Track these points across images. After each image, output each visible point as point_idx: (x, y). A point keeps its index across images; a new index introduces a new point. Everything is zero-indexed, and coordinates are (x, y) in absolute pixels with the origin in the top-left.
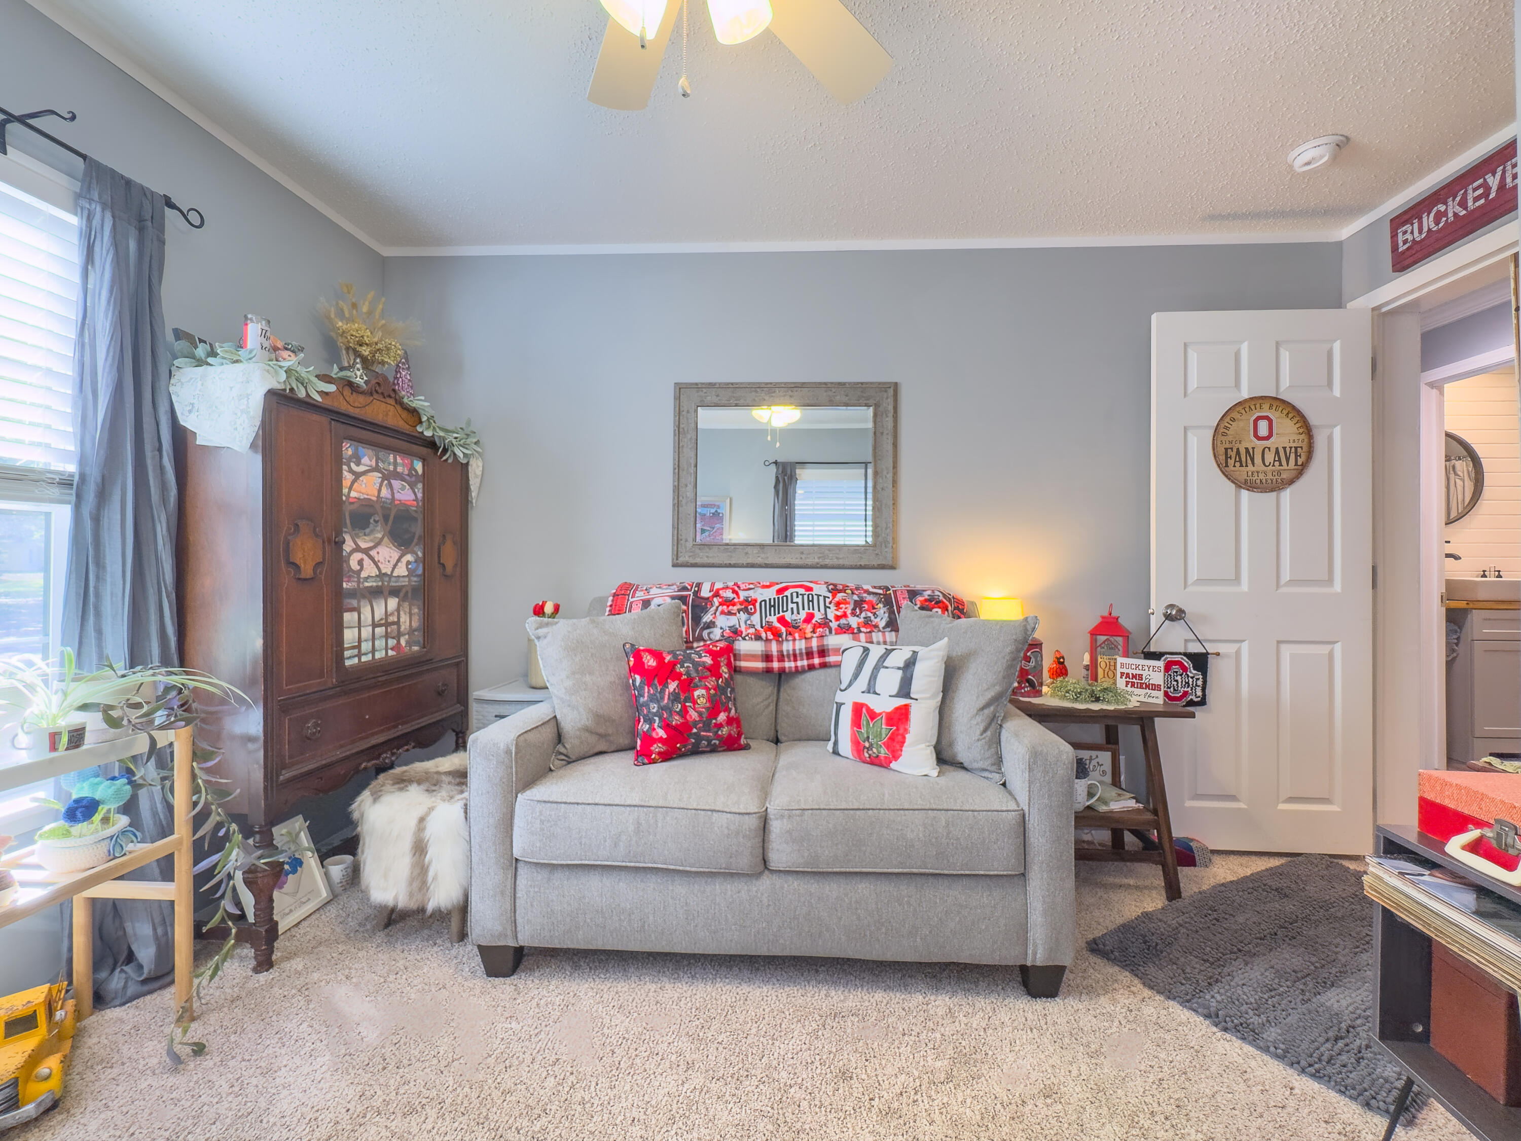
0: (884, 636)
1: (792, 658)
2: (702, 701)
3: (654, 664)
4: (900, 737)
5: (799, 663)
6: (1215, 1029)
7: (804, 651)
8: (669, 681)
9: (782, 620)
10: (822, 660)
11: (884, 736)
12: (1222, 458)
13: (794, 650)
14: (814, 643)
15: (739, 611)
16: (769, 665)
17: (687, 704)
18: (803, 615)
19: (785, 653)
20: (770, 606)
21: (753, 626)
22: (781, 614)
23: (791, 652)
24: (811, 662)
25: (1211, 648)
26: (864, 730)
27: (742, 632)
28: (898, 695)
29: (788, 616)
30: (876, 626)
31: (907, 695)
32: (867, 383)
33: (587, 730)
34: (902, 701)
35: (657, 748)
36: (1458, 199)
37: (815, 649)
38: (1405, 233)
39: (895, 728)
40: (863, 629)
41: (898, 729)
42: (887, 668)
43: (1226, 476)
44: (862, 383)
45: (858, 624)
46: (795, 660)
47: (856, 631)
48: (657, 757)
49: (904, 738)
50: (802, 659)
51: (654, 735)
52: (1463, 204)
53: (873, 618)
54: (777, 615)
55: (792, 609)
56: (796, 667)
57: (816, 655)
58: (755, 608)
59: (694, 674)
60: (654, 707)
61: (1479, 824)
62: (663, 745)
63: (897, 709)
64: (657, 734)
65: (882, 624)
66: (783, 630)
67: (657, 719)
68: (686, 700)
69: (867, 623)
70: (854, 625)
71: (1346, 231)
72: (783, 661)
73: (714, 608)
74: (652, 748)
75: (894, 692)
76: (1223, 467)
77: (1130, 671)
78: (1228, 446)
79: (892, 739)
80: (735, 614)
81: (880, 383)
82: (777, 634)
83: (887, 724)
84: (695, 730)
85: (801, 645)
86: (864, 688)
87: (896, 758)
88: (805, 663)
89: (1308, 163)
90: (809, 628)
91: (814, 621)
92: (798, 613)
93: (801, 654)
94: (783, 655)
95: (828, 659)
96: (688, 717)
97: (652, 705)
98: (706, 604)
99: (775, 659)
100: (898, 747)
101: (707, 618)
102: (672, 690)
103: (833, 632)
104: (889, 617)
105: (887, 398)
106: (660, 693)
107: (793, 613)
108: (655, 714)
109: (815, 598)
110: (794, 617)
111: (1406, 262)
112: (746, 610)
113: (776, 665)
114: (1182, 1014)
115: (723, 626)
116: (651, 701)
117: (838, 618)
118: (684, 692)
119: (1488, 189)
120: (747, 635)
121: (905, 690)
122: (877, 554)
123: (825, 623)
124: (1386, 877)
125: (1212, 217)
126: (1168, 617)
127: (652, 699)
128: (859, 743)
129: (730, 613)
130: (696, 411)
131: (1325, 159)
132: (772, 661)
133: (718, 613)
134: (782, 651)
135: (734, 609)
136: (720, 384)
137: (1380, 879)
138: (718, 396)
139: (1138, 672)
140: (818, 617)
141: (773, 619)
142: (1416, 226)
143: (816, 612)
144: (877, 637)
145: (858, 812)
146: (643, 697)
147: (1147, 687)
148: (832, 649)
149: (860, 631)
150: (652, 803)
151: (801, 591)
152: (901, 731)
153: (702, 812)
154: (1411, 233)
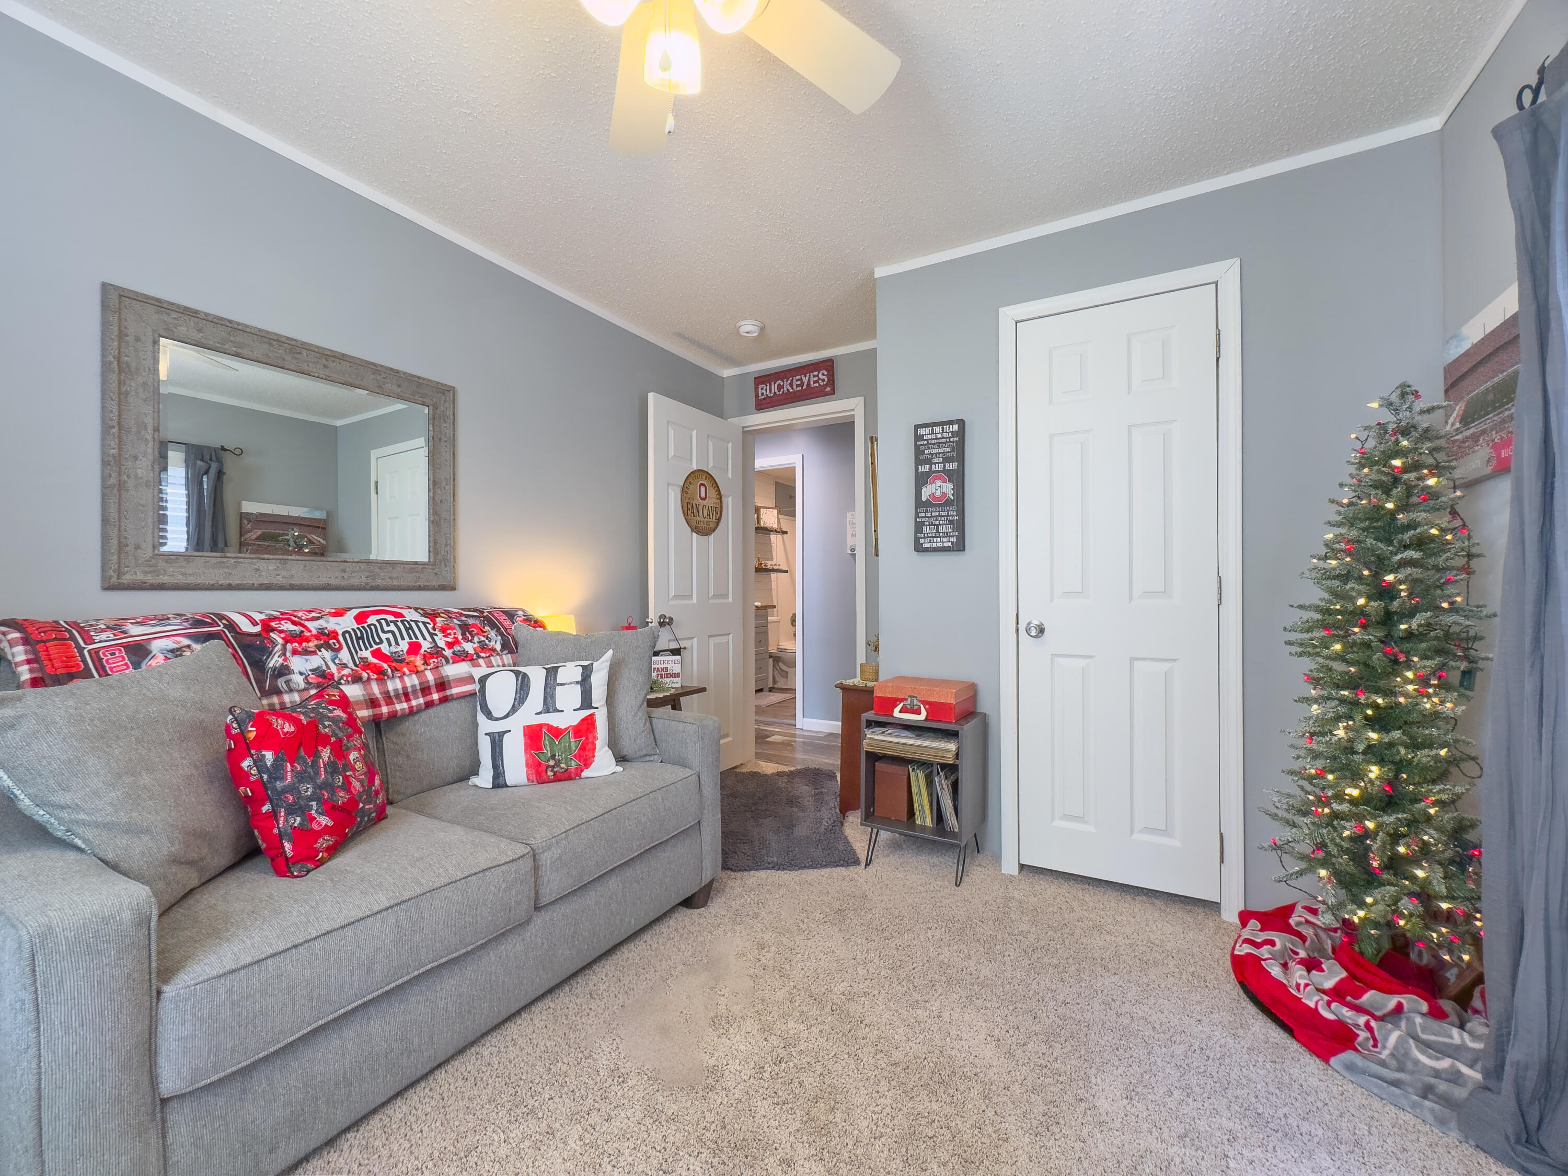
0: (502, 659)
1: (403, 699)
2: (358, 765)
3: (292, 729)
4: (590, 745)
5: (414, 703)
6: (779, 872)
7: (418, 687)
8: (320, 748)
9: (377, 654)
10: (442, 694)
11: (574, 748)
12: (686, 509)
13: (405, 688)
14: (430, 677)
15: (319, 647)
16: (377, 711)
17: (348, 773)
18: (404, 646)
19: (392, 694)
20: (358, 639)
21: (345, 666)
22: (375, 647)
23: (401, 692)
24: (428, 698)
25: (683, 644)
26: (547, 751)
27: (332, 675)
28: (582, 708)
29: (385, 648)
30: (494, 650)
31: (590, 707)
32: (424, 379)
33: (175, 860)
34: (586, 713)
35: (323, 842)
36: (789, 381)
37: (432, 683)
38: (762, 389)
39: (584, 738)
40: (482, 655)
41: (587, 738)
42: (563, 684)
43: (687, 522)
44: (419, 378)
45: (475, 649)
46: (408, 699)
47: (475, 657)
48: (325, 855)
49: (594, 745)
50: (416, 698)
51: (315, 826)
52: (791, 385)
53: (487, 642)
54: (370, 649)
55: (388, 639)
56: (411, 708)
57: (433, 689)
58: (338, 641)
59: (341, 735)
60: (307, 789)
61: (902, 700)
62: (331, 835)
63: (583, 720)
64: (319, 824)
65: (498, 647)
66: (385, 666)
67: (314, 804)
68: (345, 770)
69: (483, 647)
70: (471, 651)
71: (727, 372)
72: (393, 703)
73: (279, 647)
74: (318, 845)
75: (578, 705)
76: (686, 516)
77: (660, 666)
78: (688, 501)
79: (583, 749)
80: (314, 653)
81: (438, 383)
82: (379, 671)
83: (575, 738)
84: (361, 805)
85: (412, 681)
86: (540, 707)
87: (587, 765)
88: (421, 701)
89: (748, 333)
90: (418, 661)
91: (422, 651)
92: (397, 644)
93: (414, 691)
94: (390, 697)
95: (448, 692)
96: (353, 790)
97: (303, 788)
98: (262, 642)
99: (382, 702)
100: (591, 755)
101: (275, 661)
102: (326, 759)
103: (451, 661)
104: (502, 639)
105: (445, 401)
106: (312, 766)
107: (390, 645)
108: (310, 798)
109: (413, 624)
110: (393, 649)
111: (763, 406)
112: (328, 647)
113: (385, 709)
114: (762, 874)
115: (303, 670)
116: (300, 782)
117: (450, 645)
118: (339, 759)
119: (803, 383)
120: (341, 678)
121: (587, 702)
122: (436, 574)
123: (436, 652)
124: (876, 737)
125: (680, 335)
126: (662, 624)
127: (301, 777)
128: (539, 764)
129: (306, 652)
130: (156, 343)
131: (756, 334)
132: (380, 706)
133: (288, 654)
134: (388, 692)
135: (312, 645)
136: (206, 314)
137: (873, 739)
138: (200, 331)
139: (665, 666)
140: (426, 646)
141: (367, 654)
142: (768, 387)
143: (421, 640)
144: (496, 661)
145: (606, 816)
146: (283, 778)
147: (671, 676)
148: (454, 680)
149: (479, 657)
150: (407, 895)
151: (390, 618)
152: (591, 740)
153: (474, 878)
154: (766, 390)
